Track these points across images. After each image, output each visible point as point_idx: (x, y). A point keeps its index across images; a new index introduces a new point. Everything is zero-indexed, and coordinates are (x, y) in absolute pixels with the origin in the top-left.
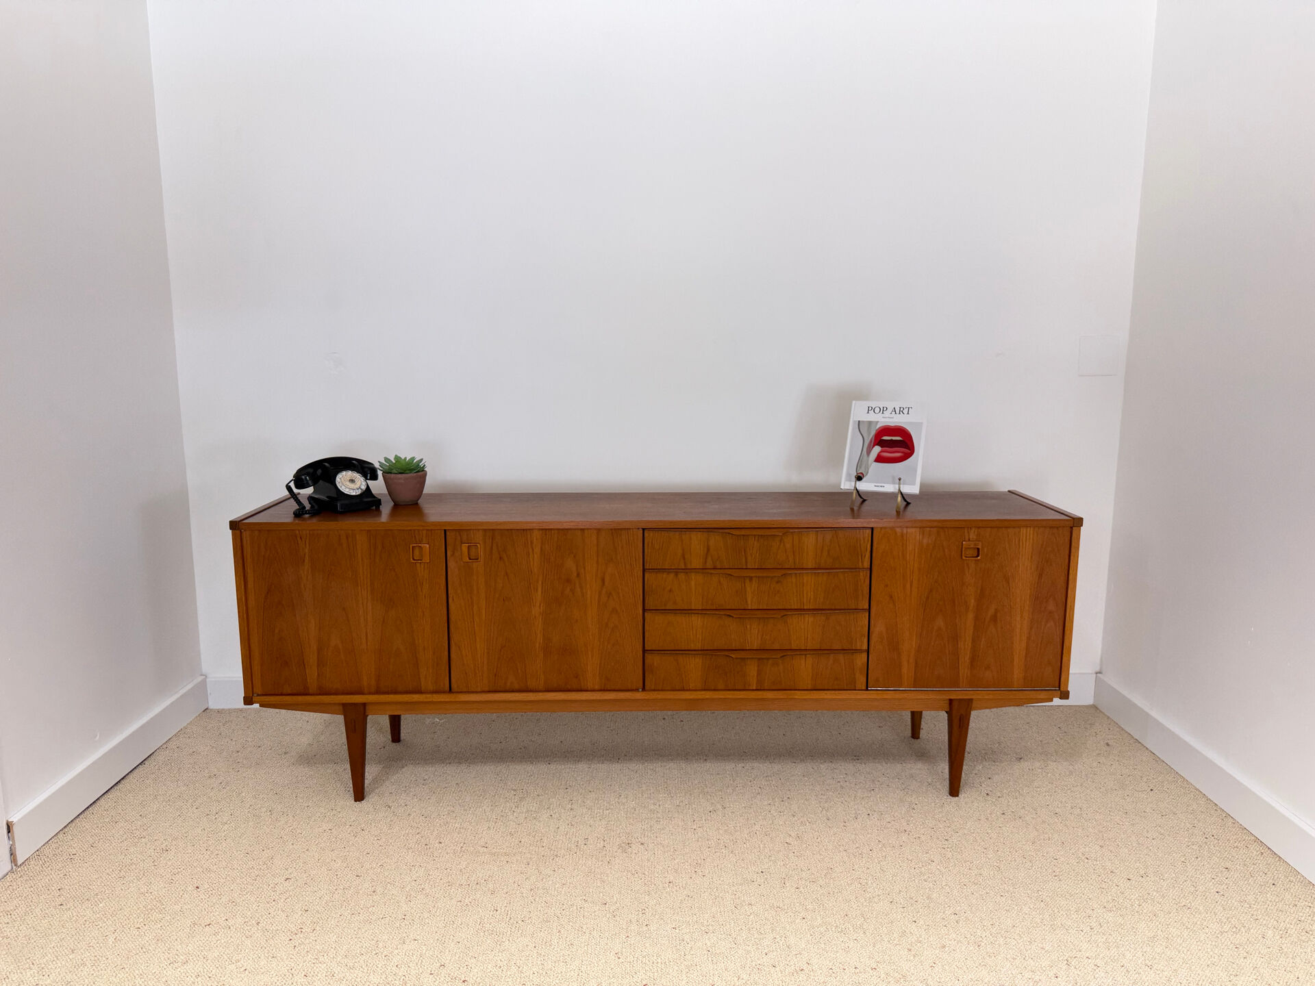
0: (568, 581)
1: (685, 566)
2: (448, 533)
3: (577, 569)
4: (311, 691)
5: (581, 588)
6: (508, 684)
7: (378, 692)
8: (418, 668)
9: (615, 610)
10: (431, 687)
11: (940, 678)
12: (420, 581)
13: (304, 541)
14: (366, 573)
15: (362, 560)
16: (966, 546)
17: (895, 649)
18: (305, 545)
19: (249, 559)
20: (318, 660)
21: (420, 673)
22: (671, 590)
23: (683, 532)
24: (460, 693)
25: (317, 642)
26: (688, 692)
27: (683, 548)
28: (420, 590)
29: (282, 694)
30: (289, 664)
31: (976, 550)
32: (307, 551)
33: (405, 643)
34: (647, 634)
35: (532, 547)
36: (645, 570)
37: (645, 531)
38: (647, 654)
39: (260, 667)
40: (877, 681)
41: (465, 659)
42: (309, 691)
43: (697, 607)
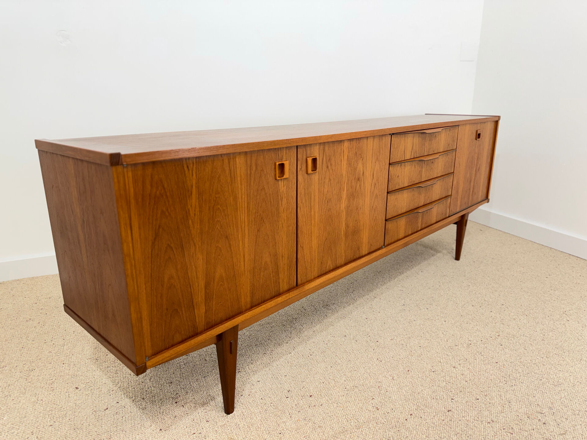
1: (404, 158)
2: (299, 149)
4: (199, 331)
7: (252, 307)
8: (278, 275)
9: (377, 195)
10: (286, 287)
11: (465, 203)
12: (281, 196)
13: (191, 171)
14: (243, 197)
15: (241, 184)
16: (478, 133)
17: (457, 192)
18: (192, 175)
19: (133, 201)
20: (205, 296)
21: (279, 278)
22: (398, 176)
23: (406, 135)
24: (303, 284)
25: (205, 279)
26: (401, 241)
27: (405, 146)
28: (280, 205)
29: (173, 346)
30: (179, 311)
31: (479, 135)
32: (194, 182)
33: (270, 255)
34: (387, 209)
35: (343, 155)
36: (390, 164)
37: (392, 136)
38: (387, 222)
39: (149, 328)
40: (452, 211)
41: (306, 258)
42: (197, 331)
43: (406, 185)
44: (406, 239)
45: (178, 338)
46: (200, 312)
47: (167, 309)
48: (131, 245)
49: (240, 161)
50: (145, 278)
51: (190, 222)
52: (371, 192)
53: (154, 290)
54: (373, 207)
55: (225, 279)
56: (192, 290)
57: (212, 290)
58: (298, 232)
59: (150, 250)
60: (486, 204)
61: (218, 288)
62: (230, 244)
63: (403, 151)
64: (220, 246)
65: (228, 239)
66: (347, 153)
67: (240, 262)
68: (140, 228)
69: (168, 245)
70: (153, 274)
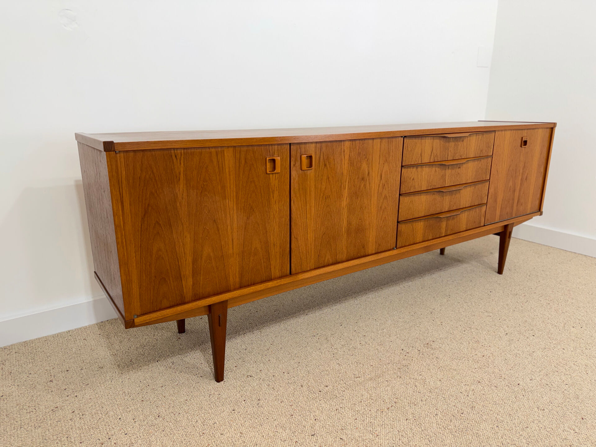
0: (363, 179)
1: (421, 161)
2: (292, 147)
3: (368, 170)
4: (186, 300)
5: (370, 184)
6: (326, 261)
7: (241, 287)
8: (270, 261)
9: (386, 197)
10: (278, 274)
11: (507, 213)
12: (272, 189)
13: (178, 160)
14: (232, 186)
15: (230, 175)
16: (523, 140)
17: (495, 201)
18: (180, 164)
19: (124, 182)
20: (193, 271)
21: (270, 265)
22: (413, 179)
23: (422, 138)
24: (297, 274)
25: (192, 255)
26: (417, 244)
27: (421, 149)
28: (272, 197)
29: (161, 309)
30: (167, 280)
31: (525, 143)
32: (182, 170)
33: (261, 242)
34: (400, 211)
35: (344, 154)
36: (402, 166)
37: (405, 138)
38: (399, 224)
39: (138, 290)
40: (488, 220)
41: (300, 248)
42: (185, 300)
43: (424, 188)
44: (424, 243)
45: (165, 303)
46: (188, 283)
47: (155, 277)
48: (121, 218)
49: (229, 154)
50: (135, 247)
51: (178, 204)
52: (378, 192)
53: (144, 259)
54: (381, 207)
55: (212, 258)
56: (180, 263)
57: (199, 266)
58: (292, 224)
59: (140, 225)
60: (538, 217)
61: (206, 265)
62: (218, 227)
63: (420, 154)
64: (208, 229)
65: (216, 223)
66: (349, 153)
67: (228, 245)
68: (130, 205)
69: (157, 221)
70: (142, 245)
